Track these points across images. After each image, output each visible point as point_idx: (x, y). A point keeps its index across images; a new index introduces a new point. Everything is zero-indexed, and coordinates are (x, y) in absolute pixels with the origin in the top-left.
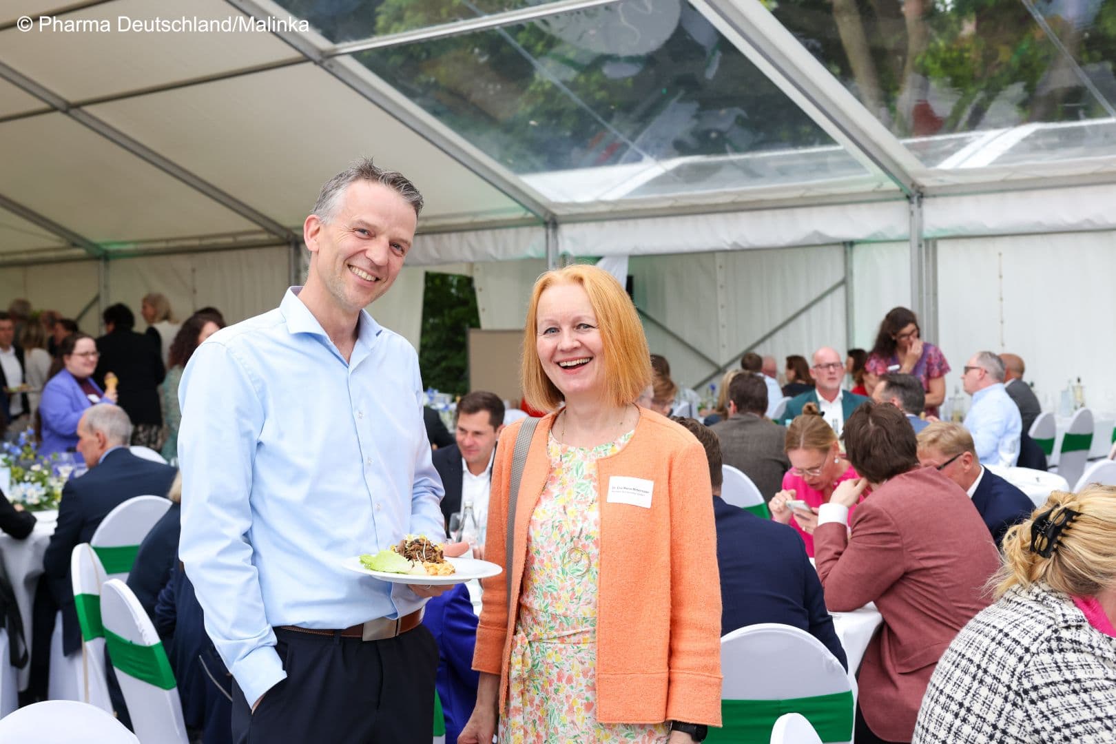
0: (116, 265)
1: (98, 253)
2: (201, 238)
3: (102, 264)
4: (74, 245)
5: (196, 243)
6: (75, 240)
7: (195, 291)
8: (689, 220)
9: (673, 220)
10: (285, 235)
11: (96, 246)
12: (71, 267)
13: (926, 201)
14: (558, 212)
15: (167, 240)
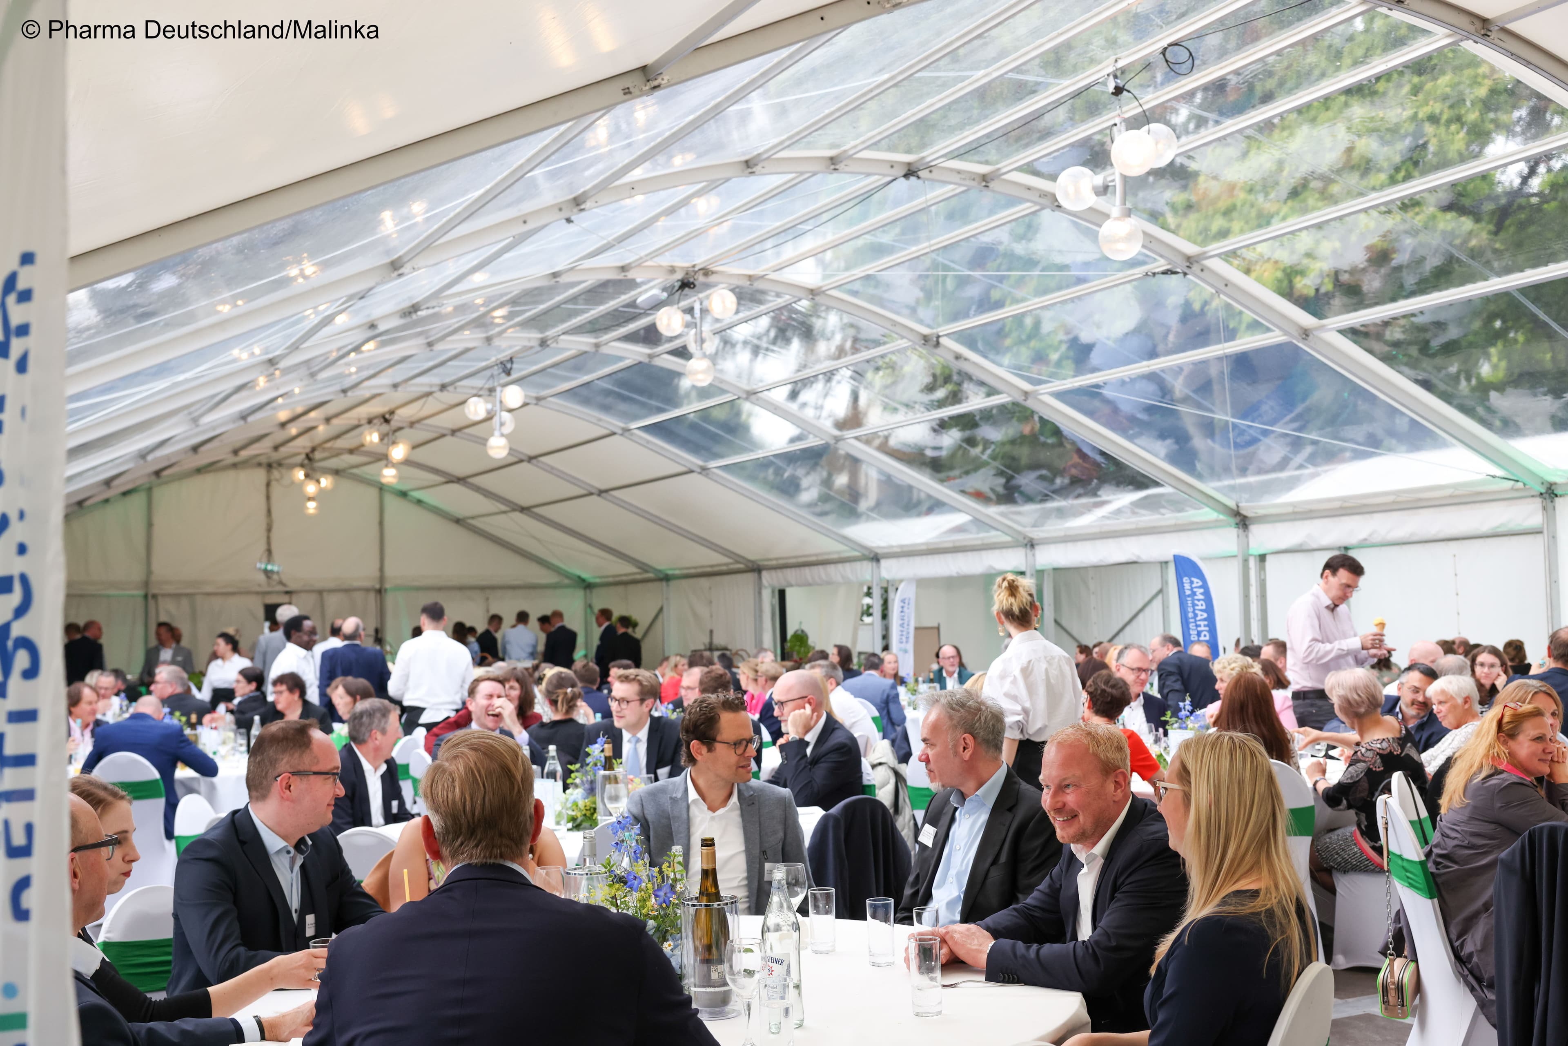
0: (673, 583)
1: (661, 576)
2: (712, 566)
3: (664, 583)
4: (647, 572)
5: (709, 569)
6: (643, 567)
7: (711, 602)
8: (936, 557)
9: (930, 557)
10: (750, 565)
11: (660, 571)
12: (650, 585)
13: (1037, 547)
14: (879, 551)
15: (695, 568)
